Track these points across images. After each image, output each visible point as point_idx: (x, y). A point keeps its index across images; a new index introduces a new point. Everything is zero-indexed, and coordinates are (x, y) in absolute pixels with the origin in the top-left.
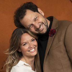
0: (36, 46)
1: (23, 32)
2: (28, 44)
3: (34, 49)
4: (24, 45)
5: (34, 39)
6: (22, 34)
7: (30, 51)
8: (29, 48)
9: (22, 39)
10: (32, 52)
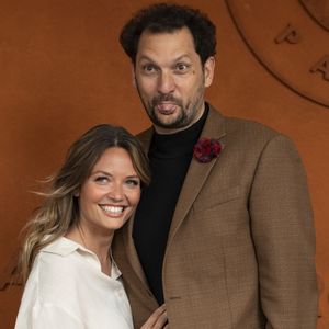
0: (130, 204)
1: (116, 142)
2: (111, 184)
3: (120, 209)
4: (99, 179)
5: (137, 180)
6: (112, 145)
7: (106, 208)
8: (107, 196)
9: (102, 158)
10: (109, 215)
